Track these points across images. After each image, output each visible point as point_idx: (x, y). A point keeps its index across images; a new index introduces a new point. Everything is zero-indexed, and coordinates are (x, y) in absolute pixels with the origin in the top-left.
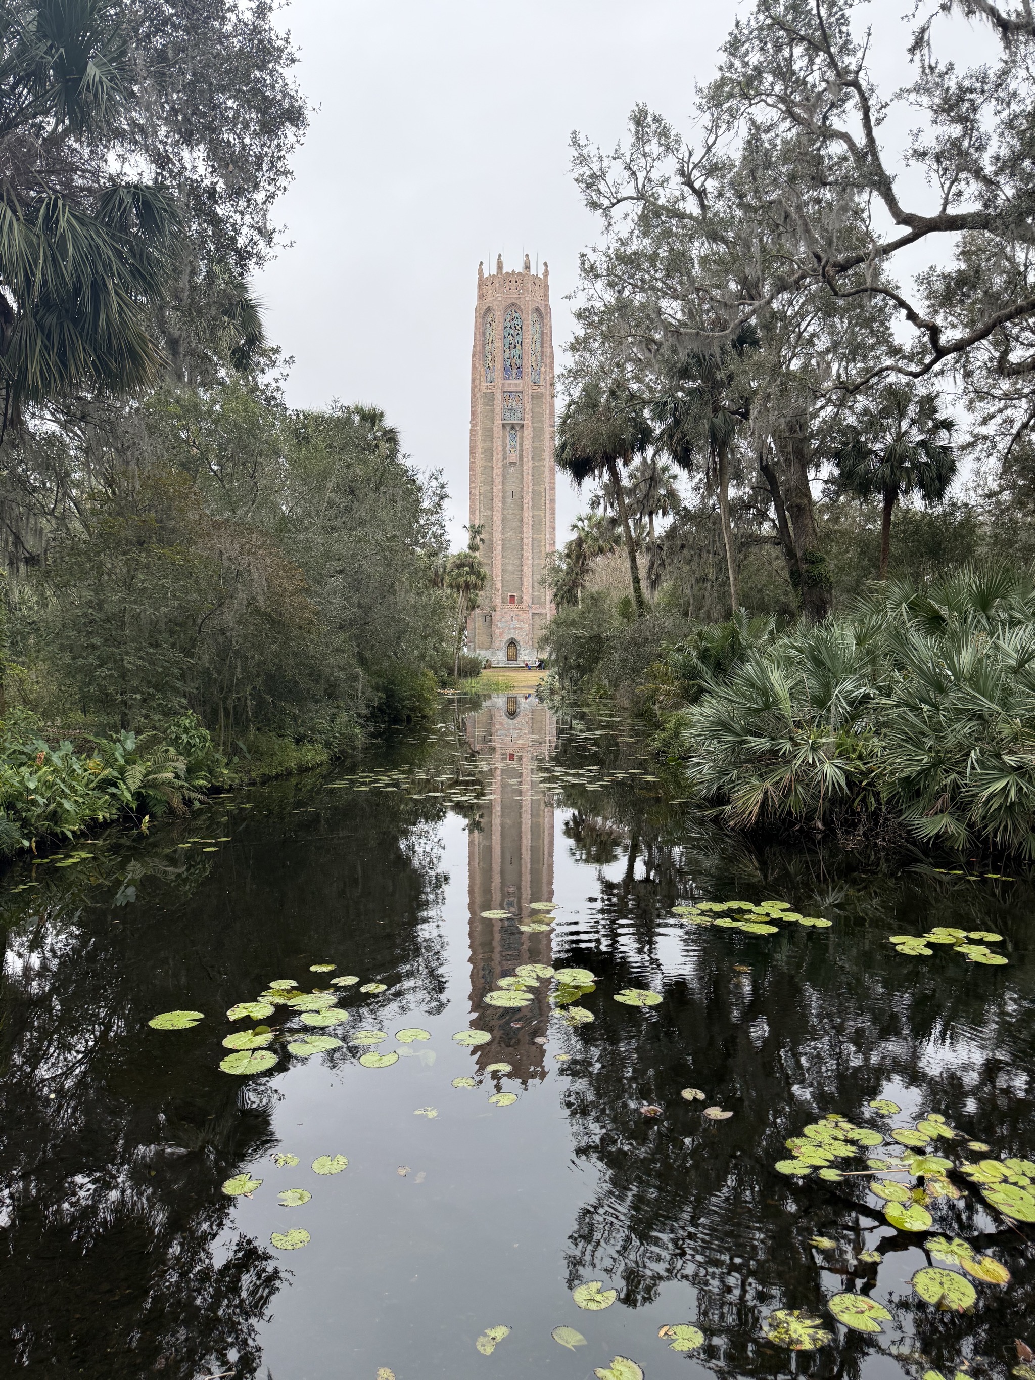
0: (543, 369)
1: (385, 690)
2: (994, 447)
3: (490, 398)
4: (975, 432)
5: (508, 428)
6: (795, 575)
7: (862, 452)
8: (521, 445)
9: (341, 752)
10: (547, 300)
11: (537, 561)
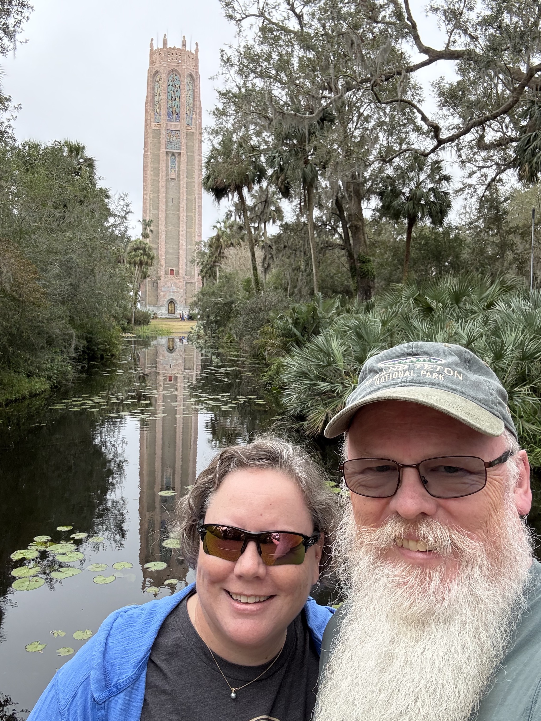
0: (194, 116)
1: (86, 339)
2: (475, 192)
3: (157, 133)
4: (464, 182)
5: (170, 155)
6: (353, 269)
7: (396, 193)
8: (179, 167)
9: (58, 383)
10: (197, 69)
11: (189, 247)
